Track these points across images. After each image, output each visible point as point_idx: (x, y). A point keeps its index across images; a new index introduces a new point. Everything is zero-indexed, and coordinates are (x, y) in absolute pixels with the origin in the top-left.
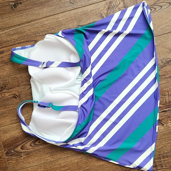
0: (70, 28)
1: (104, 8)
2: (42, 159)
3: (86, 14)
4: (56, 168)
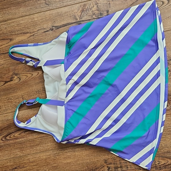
0: (45, 28)
1: (78, 11)
2: (12, 153)
3: (60, 15)
4: (25, 163)
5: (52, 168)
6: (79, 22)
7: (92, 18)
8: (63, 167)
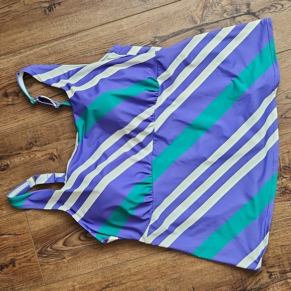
0: (141, 41)
1: (197, 8)
2: (99, 261)
3: (166, 18)
4: (123, 276)
5: (170, 282)
6: (200, 26)
7: (223, 18)
8: (191, 279)
